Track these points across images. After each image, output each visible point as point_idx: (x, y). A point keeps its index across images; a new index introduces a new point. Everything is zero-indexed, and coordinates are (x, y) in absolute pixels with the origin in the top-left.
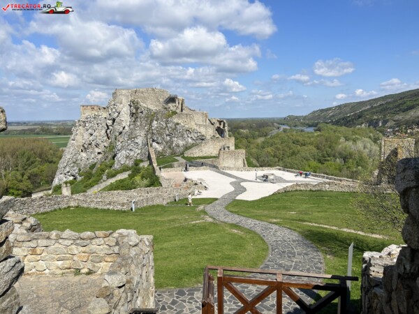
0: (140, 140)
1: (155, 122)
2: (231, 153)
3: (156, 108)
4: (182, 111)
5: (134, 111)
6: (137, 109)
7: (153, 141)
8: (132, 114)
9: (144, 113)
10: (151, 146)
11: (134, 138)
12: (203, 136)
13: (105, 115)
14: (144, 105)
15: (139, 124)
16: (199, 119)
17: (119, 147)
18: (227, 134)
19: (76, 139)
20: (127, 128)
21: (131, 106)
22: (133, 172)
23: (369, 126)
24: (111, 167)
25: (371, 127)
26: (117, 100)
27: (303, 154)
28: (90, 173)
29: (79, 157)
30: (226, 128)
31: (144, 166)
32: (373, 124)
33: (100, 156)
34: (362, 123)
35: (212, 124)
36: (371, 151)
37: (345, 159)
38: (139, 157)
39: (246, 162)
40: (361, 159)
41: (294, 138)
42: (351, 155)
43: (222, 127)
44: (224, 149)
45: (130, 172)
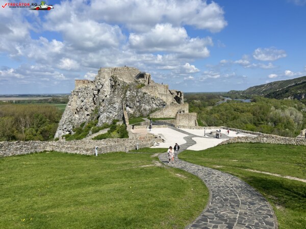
0: (117, 105)
1: (128, 92)
2: (185, 116)
3: (129, 82)
4: (149, 84)
5: (113, 84)
6: (115, 82)
7: (127, 106)
8: (112, 86)
9: (121, 85)
10: (125, 109)
11: (113, 103)
12: (164, 102)
13: (92, 86)
14: (121, 79)
15: (116, 93)
16: (162, 90)
17: (102, 110)
18: (182, 101)
19: (72, 104)
20: (108, 97)
21: (111, 80)
22: (111, 128)
23: (294, 98)
24: (95, 125)
25: (296, 99)
26: (101, 76)
27: (242, 119)
28: (81, 130)
29: (74, 117)
30: (182, 97)
31: (119, 125)
32: (297, 97)
33: (89, 117)
34: (289, 96)
35: (172, 94)
36: (296, 117)
37: (275, 123)
38: (116, 118)
39: (197, 123)
40: (288, 123)
41: (235, 107)
42: (280, 120)
43: (179, 96)
44: (180, 112)
45: (109, 129)
